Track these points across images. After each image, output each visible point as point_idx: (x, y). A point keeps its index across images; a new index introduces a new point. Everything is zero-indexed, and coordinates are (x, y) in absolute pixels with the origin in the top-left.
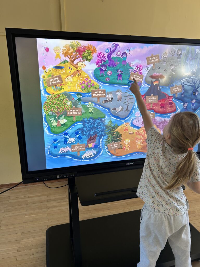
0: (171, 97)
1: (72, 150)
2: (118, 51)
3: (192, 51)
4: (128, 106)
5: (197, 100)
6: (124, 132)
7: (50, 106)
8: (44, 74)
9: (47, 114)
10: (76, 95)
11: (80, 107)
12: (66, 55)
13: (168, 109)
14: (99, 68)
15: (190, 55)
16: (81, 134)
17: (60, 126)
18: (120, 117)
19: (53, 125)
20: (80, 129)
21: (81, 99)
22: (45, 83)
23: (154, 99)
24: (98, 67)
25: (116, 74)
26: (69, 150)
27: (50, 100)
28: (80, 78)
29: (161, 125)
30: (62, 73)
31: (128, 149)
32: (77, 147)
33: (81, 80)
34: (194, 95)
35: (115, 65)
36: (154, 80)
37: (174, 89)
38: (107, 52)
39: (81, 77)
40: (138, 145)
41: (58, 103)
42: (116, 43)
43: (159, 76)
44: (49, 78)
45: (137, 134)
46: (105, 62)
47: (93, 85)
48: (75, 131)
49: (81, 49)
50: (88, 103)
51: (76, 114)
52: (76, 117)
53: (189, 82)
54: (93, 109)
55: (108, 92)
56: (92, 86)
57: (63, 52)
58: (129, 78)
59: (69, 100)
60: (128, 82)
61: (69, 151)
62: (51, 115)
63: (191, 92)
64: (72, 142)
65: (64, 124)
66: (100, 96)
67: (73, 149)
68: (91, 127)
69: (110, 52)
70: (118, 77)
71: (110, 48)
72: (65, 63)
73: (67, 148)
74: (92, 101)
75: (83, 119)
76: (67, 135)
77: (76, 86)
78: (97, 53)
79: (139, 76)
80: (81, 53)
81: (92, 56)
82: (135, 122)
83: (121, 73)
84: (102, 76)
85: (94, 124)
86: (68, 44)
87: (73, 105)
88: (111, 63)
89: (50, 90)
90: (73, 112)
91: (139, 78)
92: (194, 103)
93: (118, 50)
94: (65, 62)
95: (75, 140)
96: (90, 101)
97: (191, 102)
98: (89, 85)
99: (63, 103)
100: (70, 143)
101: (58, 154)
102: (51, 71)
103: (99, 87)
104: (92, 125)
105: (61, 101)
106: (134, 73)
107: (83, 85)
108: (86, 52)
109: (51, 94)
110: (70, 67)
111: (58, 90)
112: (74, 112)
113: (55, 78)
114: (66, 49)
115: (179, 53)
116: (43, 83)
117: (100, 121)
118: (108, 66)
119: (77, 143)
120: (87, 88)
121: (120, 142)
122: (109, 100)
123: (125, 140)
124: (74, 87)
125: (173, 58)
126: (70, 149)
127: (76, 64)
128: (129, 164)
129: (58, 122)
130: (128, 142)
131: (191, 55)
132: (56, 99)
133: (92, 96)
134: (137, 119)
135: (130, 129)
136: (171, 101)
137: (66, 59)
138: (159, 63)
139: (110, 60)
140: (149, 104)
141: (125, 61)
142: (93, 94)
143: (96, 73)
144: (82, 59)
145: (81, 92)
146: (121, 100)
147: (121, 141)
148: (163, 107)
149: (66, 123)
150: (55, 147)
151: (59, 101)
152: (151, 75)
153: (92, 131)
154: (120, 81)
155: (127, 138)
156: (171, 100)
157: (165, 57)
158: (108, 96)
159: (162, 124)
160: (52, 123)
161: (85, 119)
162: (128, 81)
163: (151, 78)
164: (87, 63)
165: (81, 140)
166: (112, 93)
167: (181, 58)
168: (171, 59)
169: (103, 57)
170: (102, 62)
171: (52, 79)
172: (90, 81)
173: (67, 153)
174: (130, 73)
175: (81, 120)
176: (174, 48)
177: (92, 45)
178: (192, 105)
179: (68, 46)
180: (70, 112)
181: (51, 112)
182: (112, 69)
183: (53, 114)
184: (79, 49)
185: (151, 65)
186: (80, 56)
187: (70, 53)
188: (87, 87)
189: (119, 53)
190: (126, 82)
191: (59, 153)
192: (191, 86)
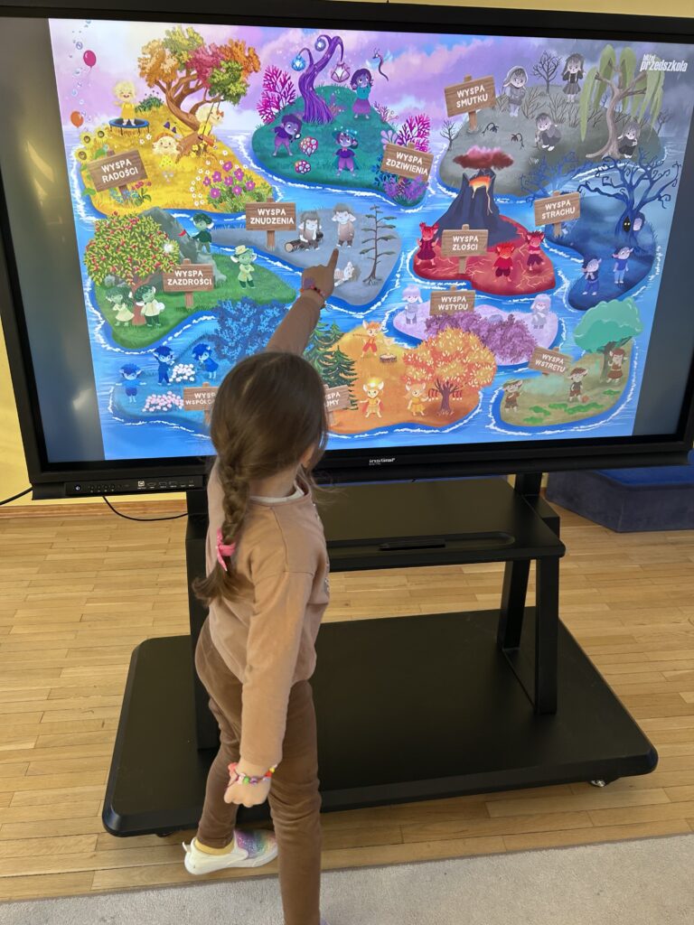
0: (536, 235)
1: (185, 403)
2: (338, 65)
3: (624, 62)
4: (375, 264)
5: (637, 249)
6: (363, 353)
7: (107, 254)
8: (81, 146)
9: (97, 283)
10: (192, 219)
11: (207, 260)
12: (153, 79)
13: (525, 280)
14: (273, 126)
15: (615, 80)
16: (214, 353)
17: (141, 324)
18: (347, 301)
19: (120, 318)
20: (211, 338)
21: (209, 234)
22: (88, 177)
23: (472, 242)
24: (268, 121)
25: (331, 150)
26: (177, 404)
27: (105, 237)
28: (204, 163)
29: (497, 336)
30: (142, 142)
31: (378, 413)
32: (202, 397)
33: (210, 168)
34: (628, 229)
35: (329, 118)
36: (471, 172)
37: (548, 207)
38: (298, 69)
39: (209, 159)
40: (411, 402)
41: (134, 247)
42: (333, 33)
43: (492, 157)
44: (98, 160)
45: (408, 363)
46: (291, 104)
47: (249, 187)
48: (194, 343)
49: (204, 58)
50: (233, 248)
51: (195, 287)
52: (196, 295)
53: (609, 182)
54: (251, 269)
55: (305, 213)
56: (245, 191)
57: (144, 69)
58: (379, 163)
59: (170, 237)
60: (376, 179)
61: (175, 407)
62: (112, 286)
63: (613, 219)
64: (185, 378)
65: (156, 318)
66: (277, 226)
67: (188, 402)
68: (248, 330)
69: (307, 66)
70: (337, 161)
71: (310, 54)
72: (150, 108)
73: (170, 397)
74: (249, 244)
75: (220, 302)
76: (166, 356)
77: (192, 189)
78: (262, 74)
79: (416, 158)
80: (207, 72)
81: (243, 82)
82: (403, 322)
83: (351, 146)
84: (282, 155)
85: (258, 323)
86: (156, 39)
87: (183, 256)
88: (314, 108)
89: (106, 202)
90: (182, 277)
91: (415, 163)
92: (625, 261)
93: (338, 59)
94: (149, 104)
95: (193, 373)
96: (240, 243)
97: (614, 256)
98: (238, 187)
99: (151, 247)
100: (179, 380)
101: (141, 414)
102: (106, 135)
103: (270, 195)
104: (252, 325)
105: (144, 239)
106: (397, 144)
107: (217, 187)
108: (221, 67)
109: (109, 215)
110: (170, 121)
111: (129, 202)
112: (187, 278)
113: (118, 159)
114: (152, 56)
115: (572, 72)
116: (80, 177)
117: (277, 314)
118: (304, 118)
119: (201, 384)
120: (231, 198)
121: (349, 388)
122: (307, 241)
123: (365, 381)
124: (186, 191)
125: (548, 90)
126: (179, 402)
127: (188, 112)
128: (378, 461)
129: (137, 310)
130: (376, 388)
131: (620, 78)
132: (127, 232)
133: (247, 225)
134: (409, 311)
135: (383, 344)
136: (537, 252)
137: (155, 95)
138: (493, 108)
139: (311, 98)
140: (452, 259)
141: (366, 103)
142: (253, 219)
143: (259, 144)
144: (210, 95)
145: (210, 208)
146: (350, 242)
147: (353, 385)
148: (507, 273)
149: (161, 313)
150: (131, 392)
151: (136, 238)
152: (459, 155)
153: (250, 347)
154: (346, 172)
155: (372, 375)
156: (538, 249)
157: (516, 85)
158: (305, 226)
159: (500, 332)
160: (117, 312)
161: (225, 304)
162: (378, 176)
163: (459, 166)
164: (226, 106)
165: (215, 373)
166: (319, 214)
167: (579, 89)
168: (542, 95)
169: (283, 87)
170: (281, 105)
171: (108, 163)
172: (240, 174)
173: (170, 413)
174: (384, 147)
175: (211, 306)
176: (553, 53)
177: (244, 43)
178: (619, 269)
179: (159, 47)
180: (174, 277)
181: (109, 277)
182: (317, 132)
183: (117, 282)
184: (198, 56)
185: (461, 117)
186: (200, 83)
187: (166, 72)
188: (231, 193)
189: (340, 72)
190: (370, 177)
191: (144, 410)
192: (616, 196)
